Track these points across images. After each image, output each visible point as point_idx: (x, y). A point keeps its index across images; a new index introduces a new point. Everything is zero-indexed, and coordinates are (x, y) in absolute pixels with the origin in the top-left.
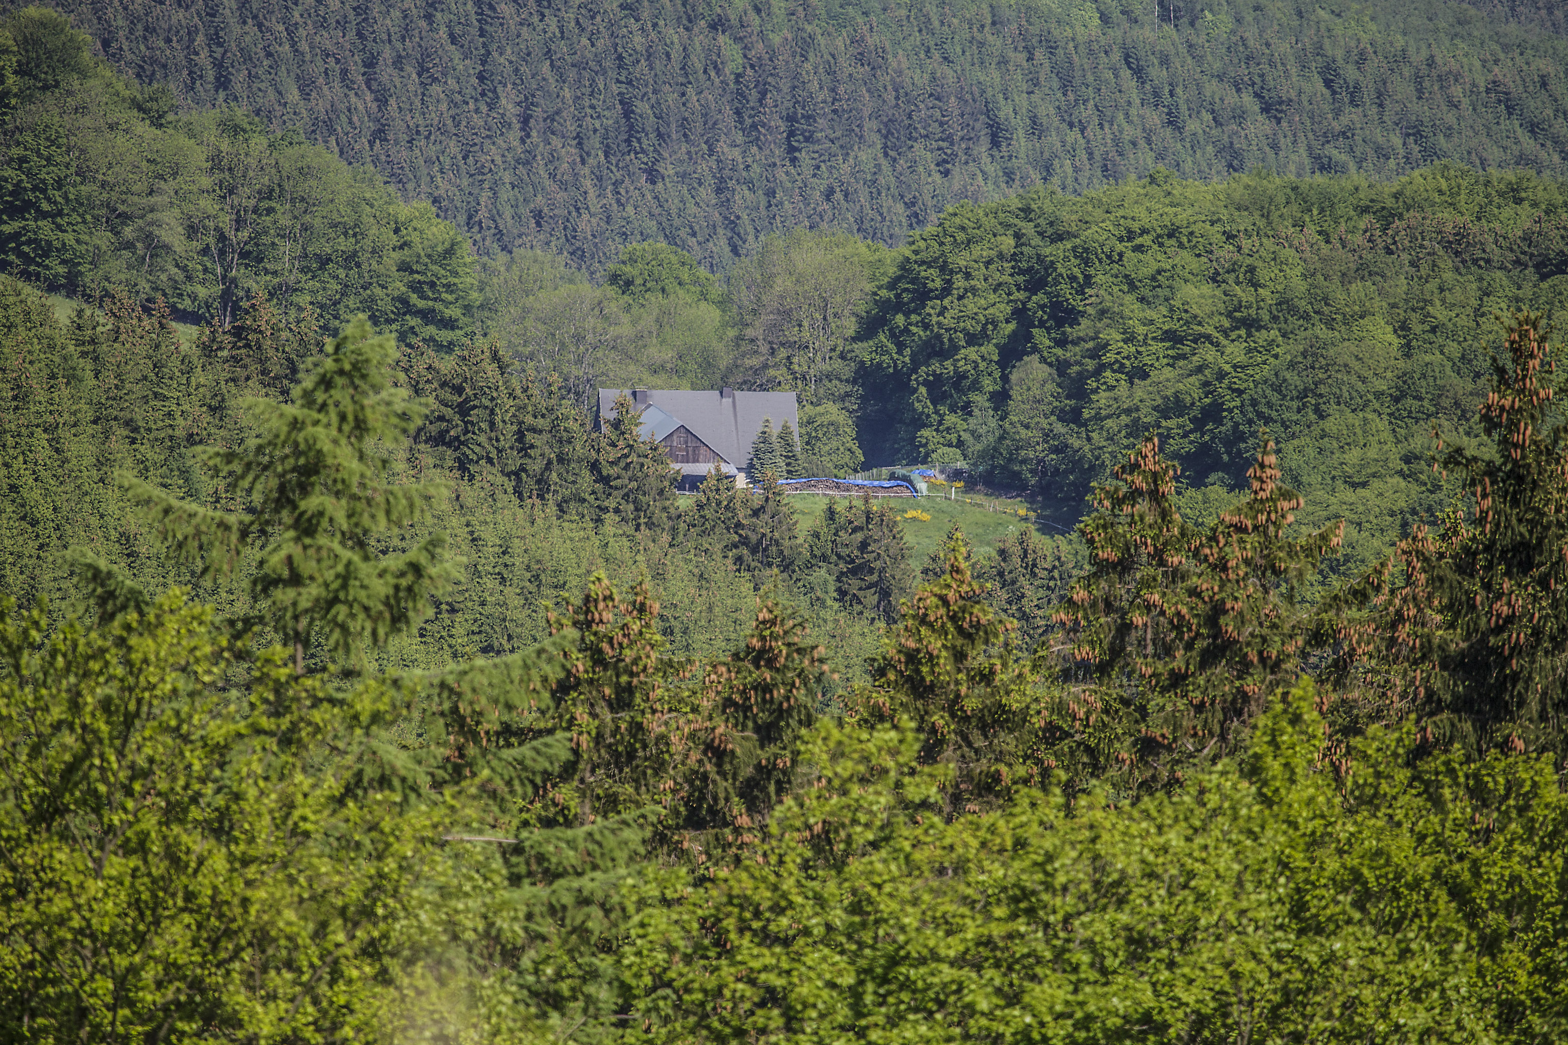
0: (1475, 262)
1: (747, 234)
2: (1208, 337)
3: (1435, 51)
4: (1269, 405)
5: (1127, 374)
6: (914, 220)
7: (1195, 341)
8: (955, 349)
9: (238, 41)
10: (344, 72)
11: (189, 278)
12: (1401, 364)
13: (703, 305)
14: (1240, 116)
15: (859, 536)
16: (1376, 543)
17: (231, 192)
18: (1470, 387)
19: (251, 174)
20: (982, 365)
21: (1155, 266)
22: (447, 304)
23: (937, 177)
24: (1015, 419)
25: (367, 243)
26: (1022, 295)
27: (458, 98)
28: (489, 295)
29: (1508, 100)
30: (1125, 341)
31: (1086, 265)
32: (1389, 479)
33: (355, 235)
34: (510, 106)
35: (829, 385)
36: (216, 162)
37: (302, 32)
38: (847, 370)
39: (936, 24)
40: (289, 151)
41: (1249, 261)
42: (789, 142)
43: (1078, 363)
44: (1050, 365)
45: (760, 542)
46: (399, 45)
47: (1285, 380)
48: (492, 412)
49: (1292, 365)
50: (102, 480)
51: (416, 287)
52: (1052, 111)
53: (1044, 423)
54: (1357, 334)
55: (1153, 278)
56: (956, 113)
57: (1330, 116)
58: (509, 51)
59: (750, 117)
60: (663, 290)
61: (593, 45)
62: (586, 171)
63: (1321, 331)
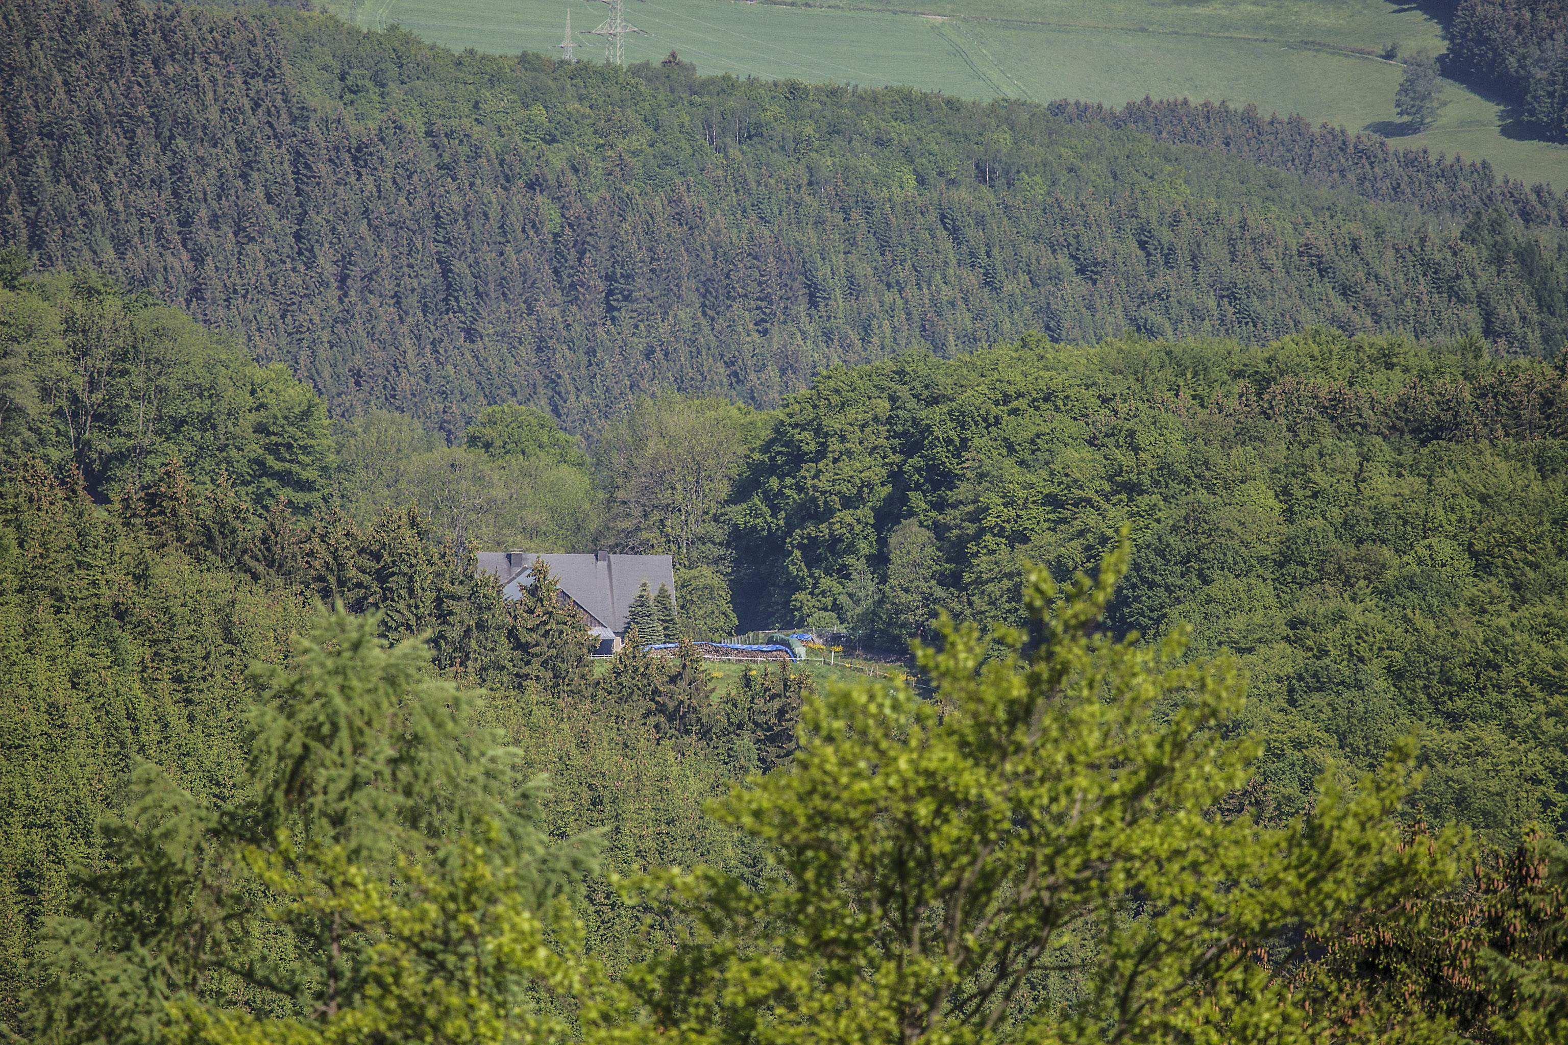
0: (1352, 426)
1: (568, 393)
2: (1089, 501)
3: (1249, 215)
4: (1153, 570)
5: (1007, 538)
6: (734, 380)
7: (1076, 505)
8: (830, 512)
9: (52, 198)
10: (160, 231)
11: (42, 441)
12: (1284, 529)
13: (564, 467)
14: (1056, 277)
15: (777, 704)
16: (1264, 709)
17: (85, 354)
18: (1353, 552)
19: (105, 335)
20: (858, 528)
21: (1035, 430)
22: (304, 466)
23: (756, 336)
24: (894, 582)
25: (224, 406)
26: (898, 458)
27: (274, 257)
28: (346, 456)
29: (1320, 263)
30: (1005, 505)
31: (963, 428)
32: (1275, 645)
33: (210, 397)
34: (328, 265)
35: (703, 548)
36: (70, 325)
37: (117, 192)
38: (720, 533)
39: (753, 185)
40: (144, 313)
41: (1128, 425)
42: (608, 302)
43: (957, 526)
44: (927, 527)
45: (677, 709)
46: (214, 204)
47: (1168, 545)
48: (411, 579)
49: (1174, 529)
50: (29, 650)
51: (273, 449)
52: (870, 271)
53: (924, 586)
54: (1238, 498)
55: (1032, 442)
56: (774, 273)
57: (1145, 277)
58: (326, 210)
59: (569, 276)
60: (523, 453)
61: (410, 204)
62: (405, 329)
63: (1203, 495)
